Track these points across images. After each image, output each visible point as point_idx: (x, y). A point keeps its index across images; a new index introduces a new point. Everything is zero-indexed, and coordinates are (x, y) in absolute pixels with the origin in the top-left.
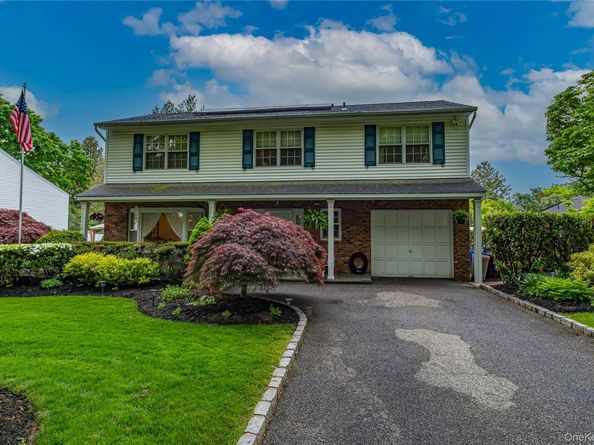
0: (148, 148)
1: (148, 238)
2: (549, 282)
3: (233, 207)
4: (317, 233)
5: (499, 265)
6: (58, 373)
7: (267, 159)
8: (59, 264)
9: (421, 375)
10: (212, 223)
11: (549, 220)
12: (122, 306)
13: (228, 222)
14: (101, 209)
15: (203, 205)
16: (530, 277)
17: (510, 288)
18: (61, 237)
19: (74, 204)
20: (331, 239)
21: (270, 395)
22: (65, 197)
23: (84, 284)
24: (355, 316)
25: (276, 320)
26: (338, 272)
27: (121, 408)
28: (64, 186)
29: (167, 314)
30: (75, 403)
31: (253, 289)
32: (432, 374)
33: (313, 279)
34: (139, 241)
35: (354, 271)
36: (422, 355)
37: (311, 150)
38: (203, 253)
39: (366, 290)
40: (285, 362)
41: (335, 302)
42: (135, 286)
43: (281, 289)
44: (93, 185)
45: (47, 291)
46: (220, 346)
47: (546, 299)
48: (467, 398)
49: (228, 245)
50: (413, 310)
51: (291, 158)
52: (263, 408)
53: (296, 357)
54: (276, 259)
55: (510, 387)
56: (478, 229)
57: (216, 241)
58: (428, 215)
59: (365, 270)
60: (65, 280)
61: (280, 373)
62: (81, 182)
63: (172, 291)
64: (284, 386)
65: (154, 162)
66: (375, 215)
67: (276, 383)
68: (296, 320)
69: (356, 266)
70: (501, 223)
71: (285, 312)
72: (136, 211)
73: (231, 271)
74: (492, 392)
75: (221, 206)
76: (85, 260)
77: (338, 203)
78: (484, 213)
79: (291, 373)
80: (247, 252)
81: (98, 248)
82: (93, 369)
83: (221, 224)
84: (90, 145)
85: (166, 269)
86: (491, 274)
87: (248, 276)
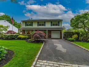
0: (27, 24)
1: (27, 34)
2: (70, 39)
3: (36, 30)
4: (46, 33)
5: (65, 37)
6: (17, 49)
7: (40, 25)
8: (17, 36)
9: (56, 49)
10: (34, 32)
11: (70, 32)
12: (24, 41)
13: (36, 32)
14: (22, 30)
15: (33, 30)
16: (68, 38)
17: (66, 39)
18: (17, 33)
19: (19, 30)
20: (47, 34)
21: (40, 51)
22: (18, 29)
23: (20, 39)
24: (49, 42)
25: (41, 43)
26: (48, 38)
27: (24, 52)
28: (18, 28)
29: (29, 42)
30: (19, 52)
31: (39, 39)
32: (58, 49)
33: (45, 38)
34: (26, 34)
35: (49, 37)
36: (57, 46)
37: (45, 24)
38: (33, 35)
39: (51, 40)
40: (42, 47)
41: (47, 41)
42: (26, 39)
43: (41, 39)
44: (21, 28)
45: (16, 40)
46: (35, 46)
47: (70, 41)
48: (61, 51)
49: (36, 35)
50: (56, 42)
51: (43, 25)
52: (39, 52)
53: (43, 47)
54: (41, 36)
55: (66, 50)
56: (63, 33)
57: (34, 34)
58: (57, 31)
59: (51, 37)
60: (18, 38)
61: (41, 48)
62: (20, 27)
63: (30, 40)
64: (42, 50)
65: (28, 25)
66: (52, 31)
67: (41, 49)
68: (43, 43)
69: (50, 37)
70: (65, 32)
71: (42, 42)
72: (26, 31)
73: (36, 37)
74: (64, 50)
75: (35, 30)
76: (20, 36)
77: (48, 30)
78: (63, 31)
79: (43, 48)
80: (38, 35)
81: (21, 35)
82: (21, 48)
83: (35, 32)
84: (21, 23)
85: (29, 37)
86: (64, 38)
87: (38, 38)
